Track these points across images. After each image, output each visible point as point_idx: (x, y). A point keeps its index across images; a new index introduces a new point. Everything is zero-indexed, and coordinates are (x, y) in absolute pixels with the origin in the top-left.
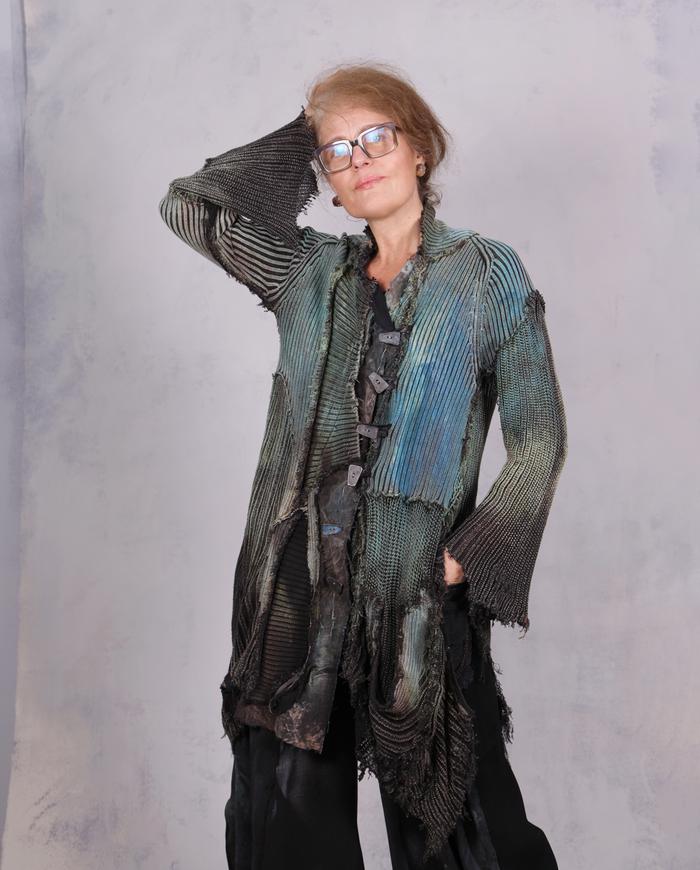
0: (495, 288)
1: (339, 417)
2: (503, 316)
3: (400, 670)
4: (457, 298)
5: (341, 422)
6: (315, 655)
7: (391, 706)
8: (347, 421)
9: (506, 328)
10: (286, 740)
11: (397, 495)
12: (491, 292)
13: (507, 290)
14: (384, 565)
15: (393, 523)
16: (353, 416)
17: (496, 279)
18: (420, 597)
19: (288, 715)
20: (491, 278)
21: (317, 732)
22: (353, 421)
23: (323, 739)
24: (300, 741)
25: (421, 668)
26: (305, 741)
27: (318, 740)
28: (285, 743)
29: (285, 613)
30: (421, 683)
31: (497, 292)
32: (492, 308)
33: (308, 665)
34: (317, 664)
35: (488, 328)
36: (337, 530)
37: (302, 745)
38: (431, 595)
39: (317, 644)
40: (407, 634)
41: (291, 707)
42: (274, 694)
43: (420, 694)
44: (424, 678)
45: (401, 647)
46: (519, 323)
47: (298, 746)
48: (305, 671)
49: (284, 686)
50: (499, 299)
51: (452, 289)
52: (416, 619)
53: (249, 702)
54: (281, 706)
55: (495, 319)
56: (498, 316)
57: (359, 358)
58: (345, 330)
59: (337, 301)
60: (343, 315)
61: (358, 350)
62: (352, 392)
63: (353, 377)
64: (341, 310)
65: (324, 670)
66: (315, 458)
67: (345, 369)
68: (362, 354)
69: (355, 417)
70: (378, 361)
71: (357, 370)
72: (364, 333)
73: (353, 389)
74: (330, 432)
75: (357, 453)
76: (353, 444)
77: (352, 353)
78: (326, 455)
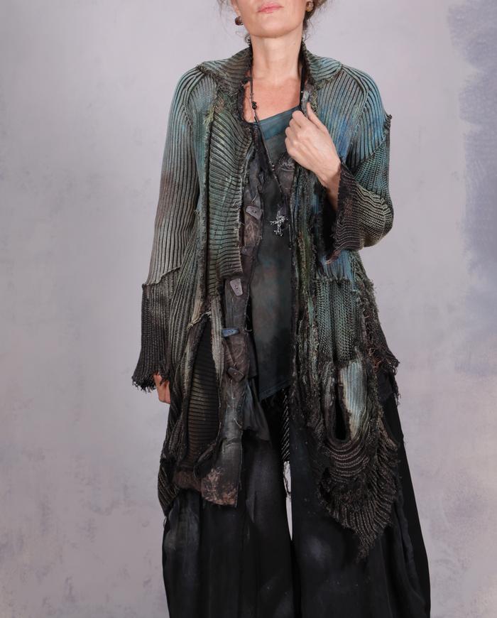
0: (367, 113)
1: (223, 237)
2: (369, 136)
4: (343, 119)
5: (224, 241)
6: (224, 429)
8: (230, 240)
9: (370, 146)
10: (207, 498)
12: (364, 117)
16: (234, 236)
18: (355, 353)
19: (208, 479)
20: (366, 106)
21: (231, 491)
22: (234, 240)
23: (237, 496)
24: (218, 499)
25: (362, 406)
26: (222, 499)
27: (233, 497)
28: (207, 501)
29: (199, 397)
31: (368, 117)
32: (363, 129)
33: (220, 437)
34: (226, 436)
36: (234, 332)
37: (220, 502)
39: (226, 420)
40: (346, 383)
41: (209, 472)
42: (197, 461)
45: (343, 393)
46: (381, 143)
47: (217, 503)
48: (218, 443)
49: (204, 455)
50: (369, 122)
52: (354, 370)
53: (180, 470)
54: (202, 472)
55: (363, 138)
56: (366, 136)
57: (241, 188)
58: (222, 164)
59: (213, 138)
60: (220, 150)
61: (238, 182)
62: (236, 216)
63: (237, 204)
64: (219, 146)
65: (233, 441)
66: (211, 272)
67: (224, 198)
68: (243, 185)
69: (236, 237)
70: (253, 192)
71: (240, 199)
72: (244, 168)
73: (238, 214)
74: (218, 250)
75: (239, 267)
76: (235, 259)
77: (231, 183)
78: (217, 269)
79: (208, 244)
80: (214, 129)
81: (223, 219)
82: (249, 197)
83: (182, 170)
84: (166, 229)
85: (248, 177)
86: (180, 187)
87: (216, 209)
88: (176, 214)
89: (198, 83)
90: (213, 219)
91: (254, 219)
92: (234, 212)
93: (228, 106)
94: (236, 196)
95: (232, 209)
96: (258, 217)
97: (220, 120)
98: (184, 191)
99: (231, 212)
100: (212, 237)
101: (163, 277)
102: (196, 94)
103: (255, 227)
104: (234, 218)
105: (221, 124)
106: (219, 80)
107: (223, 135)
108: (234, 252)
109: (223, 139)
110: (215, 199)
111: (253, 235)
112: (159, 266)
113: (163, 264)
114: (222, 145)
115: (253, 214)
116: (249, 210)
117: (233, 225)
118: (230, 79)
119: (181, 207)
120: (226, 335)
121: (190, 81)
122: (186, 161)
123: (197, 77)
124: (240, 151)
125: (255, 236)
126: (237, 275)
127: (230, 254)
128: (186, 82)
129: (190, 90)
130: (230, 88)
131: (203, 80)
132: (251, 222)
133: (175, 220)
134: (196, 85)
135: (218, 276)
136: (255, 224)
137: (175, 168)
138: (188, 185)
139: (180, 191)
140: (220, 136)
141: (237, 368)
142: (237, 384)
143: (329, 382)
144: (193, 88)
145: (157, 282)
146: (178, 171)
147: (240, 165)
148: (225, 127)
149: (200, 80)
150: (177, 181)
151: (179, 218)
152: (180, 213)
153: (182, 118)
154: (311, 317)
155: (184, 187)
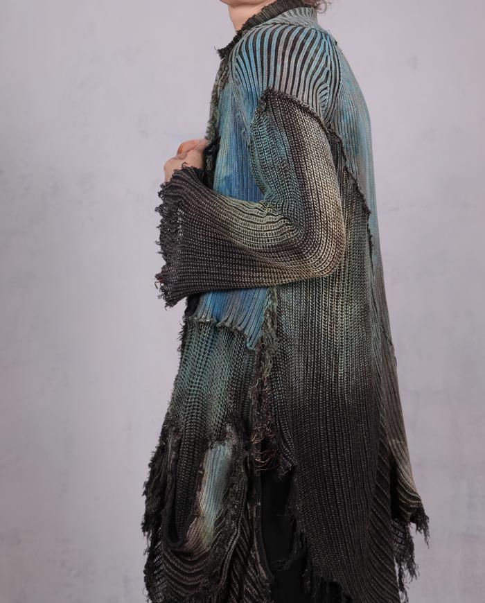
3: (197, 507)
7: (182, 546)
11: (208, 320)
15: (202, 350)
18: (225, 433)
25: (219, 508)
30: (217, 523)
38: (237, 431)
40: (207, 470)
43: (215, 534)
44: (220, 519)
45: (200, 484)
52: (219, 456)
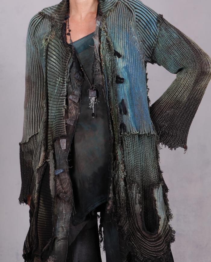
0: (140, 23)
1: (56, 114)
2: (149, 34)
4: (125, 32)
5: (56, 117)
6: (56, 232)
8: (59, 116)
9: (152, 38)
12: (139, 25)
13: (146, 21)
14: (136, 167)
16: (62, 113)
17: (139, 18)
20: (137, 18)
22: (62, 115)
29: (43, 212)
31: (141, 24)
32: (142, 32)
33: (53, 237)
34: (58, 236)
35: (144, 42)
36: (62, 171)
39: (57, 226)
41: (48, 258)
42: (42, 251)
46: (157, 34)
48: (52, 240)
49: (45, 247)
50: (143, 27)
51: (121, 28)
55: (145, 37)
56: (146, 34)
57: (65, 85)
58: (55, 70)
59: (49, 55)
60: (54, 62)
61: (64, 81)
62: (64, 101)
63: (64, 94)
64: (52, 59)
65: (62, 239)
66: (49, 135)
67: (56, 90)
68: (67, 83)
69: (63, 114)
70: (73, 87)
71: (66, 91)
72: (67, 72)
73: (65, 100)
74: (53, 122)
75: (64, 132)
76: (62, 127)
77: (60, 82)
78: (52, 133)
79: (48, 118)
80: (49, 49)
81: (55, 103)
82: (71, 89)
83: (35, 74)
84: (29, 110)
85: (70, 77)
86: (35, 83)
87: (51, 97)
88: (34, 100)
89: (40, 22)
90: (50, 103)
91: (74, 102)
92: (62, 99)
93: (57, 35)
94: (63, 90)
95: (61, 98)
96: (76, 101)
97: (53, 44)
98: (37, 86)
99: (60, 99)
100: (50, 114)
101: (30, 139)
102: (39, 29)
103: (75, 107)
104: (63, 103)
105: (53, 46)
106: (52, 20)
107: (54, 53)
108: (62, 123)
109: (55, 55)
110: (51, 91)
111: (74, 112)
112: (27, 132)
113: (29, 131)
114: (54, 59)
115: (73, 100)
116: (70, 97)
117: (61, 107)
118: (58, 18)
119: (37, 95)
120: (57, 174)
121: (35, 21)
122: (36, 68)
123: (39, 19)
124: (64, 62)
125: (75, 113)
126: (63, 137)
127: (60, 124)
128: (33, 21)
129: (35, 27)
130: (59, 24)
131: (43, 20)
132: (73, 105)
133: (34, 103)
134: (38, 24)
135: (52, 137)
136: (75, 106)
137: (31, 73)
138: (40, 82)
139: (35, 86)
140: (53, 54)
141: (65, 193)
142: (67, 203)
143: (137, 197)
144: (37, 25)
145: (27, 141)
146: (33, 74)
147: (65, 71)
148: (56, 48)
149: (42, 20)
150: (33, 80)
151: (36, 103)
152: (36, 99)
153: (31, 43)
154: (119, 158)
155: (37, 84)
